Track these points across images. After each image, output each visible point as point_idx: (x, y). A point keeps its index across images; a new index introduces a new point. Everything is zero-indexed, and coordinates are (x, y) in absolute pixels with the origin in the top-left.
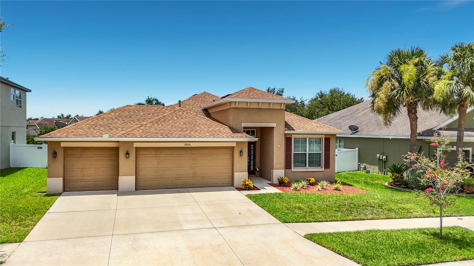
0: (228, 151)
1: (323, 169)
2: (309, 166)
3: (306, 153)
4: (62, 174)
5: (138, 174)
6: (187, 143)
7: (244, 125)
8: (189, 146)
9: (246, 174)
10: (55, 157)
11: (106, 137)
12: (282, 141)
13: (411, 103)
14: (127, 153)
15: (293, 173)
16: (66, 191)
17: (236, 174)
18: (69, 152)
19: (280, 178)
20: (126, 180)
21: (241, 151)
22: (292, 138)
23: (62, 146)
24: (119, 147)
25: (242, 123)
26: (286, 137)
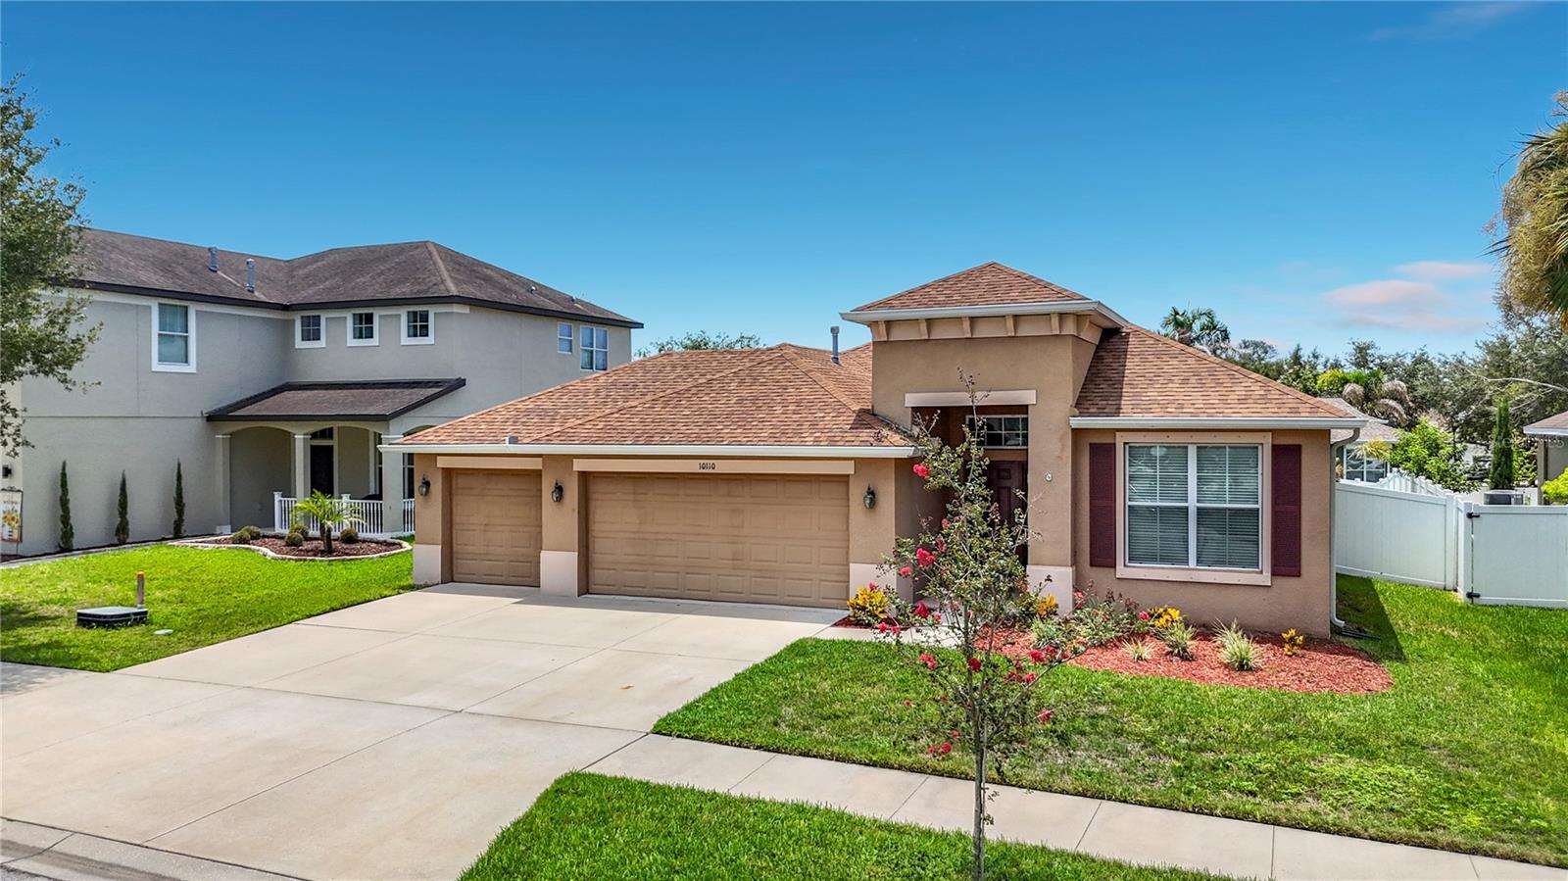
0: (837, 490)
1: (1265, 578)
2: (1199, 561)
3: (1187, 508)
5: (594, 548)
6: (705, 461)
7: (912, 400)
8: (711, 471)
10: (426, 493)
12: (1059, 457)
14: (559, 489)
15: (1125, 583)
16: (449, 580)
17: (857, 570)
20: (558, 564)
21: (872, 493)
22: (1115, 444)
23: (439, 466)
24: (540, 471)
25: (907, 395)
26: (1091, 444)
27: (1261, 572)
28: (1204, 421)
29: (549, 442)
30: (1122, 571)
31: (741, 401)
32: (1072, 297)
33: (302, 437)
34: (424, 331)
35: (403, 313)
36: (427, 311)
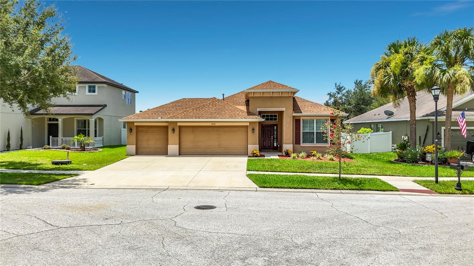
0: (244, 129)
2: (316, 143)
3: (314, 132)
4: (135, 143)
5: (181, 144)
6: (212, 123)
7: (259, 110)
8: (215, 125)
9: (257, 146)
10: (131, 132)
11: (159, 119)
12: (290, 122)
13: (409, 87)
14: (174, 130)
15: (302, 147)
16: (138, 154)
17: (250, 146)
18: (140, 129)
19: (286, 150)
20: (173, 148)
21: (253, 129)
22: (300, 119)
23: (135, 125)
24: (168, 126)
25: (257, 109)
26: (295, 119)
27: (328, 144)
28: (318, 114)
29: (172, 118)
30: (302, 145)
31: (215, 110)
32: (293, 89)
33: (61, 120)
34: (94, 92)
35: (87, 86)
36: (95, 86)
